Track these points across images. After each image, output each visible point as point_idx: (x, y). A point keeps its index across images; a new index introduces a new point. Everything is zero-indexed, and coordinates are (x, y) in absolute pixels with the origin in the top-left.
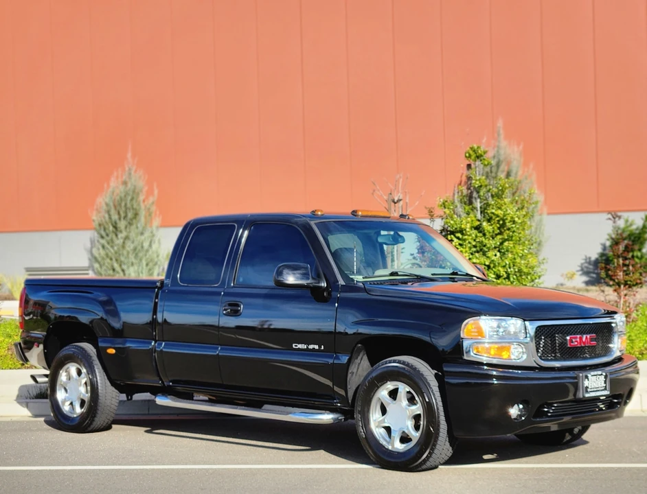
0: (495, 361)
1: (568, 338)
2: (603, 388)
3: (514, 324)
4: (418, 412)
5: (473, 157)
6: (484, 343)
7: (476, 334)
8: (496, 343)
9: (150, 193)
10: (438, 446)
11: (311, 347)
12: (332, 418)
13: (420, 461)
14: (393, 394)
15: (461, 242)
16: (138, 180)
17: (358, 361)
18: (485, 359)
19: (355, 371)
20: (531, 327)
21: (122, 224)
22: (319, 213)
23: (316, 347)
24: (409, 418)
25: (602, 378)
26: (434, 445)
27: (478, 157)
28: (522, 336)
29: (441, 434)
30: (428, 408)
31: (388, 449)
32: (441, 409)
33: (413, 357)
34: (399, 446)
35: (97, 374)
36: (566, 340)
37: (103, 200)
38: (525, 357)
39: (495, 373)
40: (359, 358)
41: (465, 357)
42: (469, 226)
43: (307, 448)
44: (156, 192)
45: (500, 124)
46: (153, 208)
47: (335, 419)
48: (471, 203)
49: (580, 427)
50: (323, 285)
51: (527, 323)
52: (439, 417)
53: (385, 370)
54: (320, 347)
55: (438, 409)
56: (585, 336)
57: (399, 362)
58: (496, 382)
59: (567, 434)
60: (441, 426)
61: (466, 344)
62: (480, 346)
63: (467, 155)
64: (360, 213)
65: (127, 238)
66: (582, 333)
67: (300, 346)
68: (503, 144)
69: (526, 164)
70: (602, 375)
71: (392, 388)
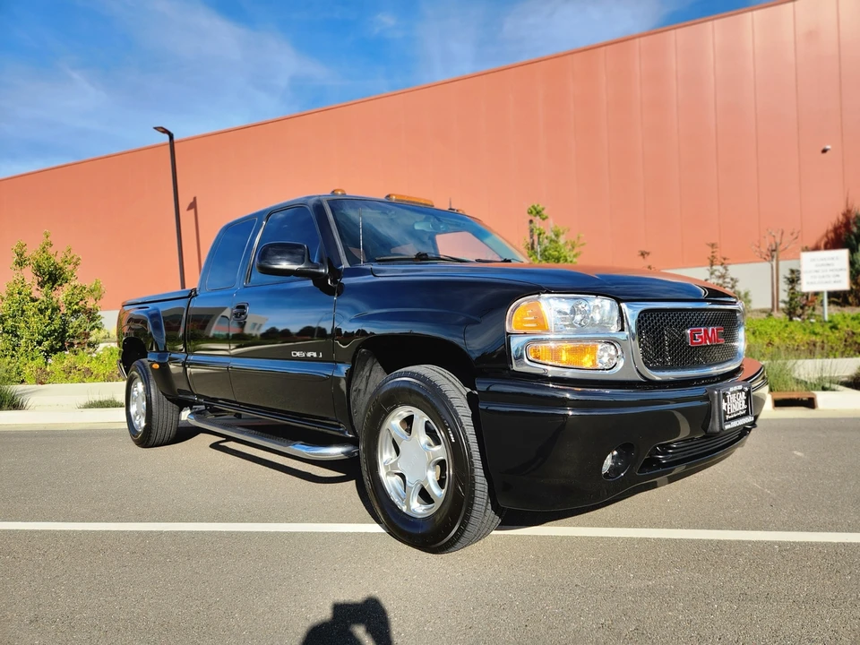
0: (569, 374)
1: (689, 332)
2: (744, 412)
3: (601, 308)
4: (442, 458)
5: (534, 213)
6: (547, 340)
7: (534, 325)
8: (570, 340)
10: (472, 520)
11: (309, 354)
12: (342, 453)
13: (446, 540)
14: (408, 421)
17: (366, 372)
18: (551, 372)
19: (362, 387)
20: (631, 312)
22: (339, 193)
23: (315, 355)
24: (428, 468)
26: (467, 518)
27: (538, 213)
28: (615, 328)
29: (477, 500)
30: (457, 449)
31: (401, 511)
32: (476, 455)
33: (435, 367)
34: (417, 508)
38: (621, 364)
39: (567, 395)
40: (367, 369)
41: (515, 368)
47: (345, 453)
50: (323, 271)
51: (623, 305)
52: (472, 471)
53: (395, 385)
54: (318, 354)
55: (470, 455)
56: (710, 329)
57: (412, 375)
58: (571, 413)
60: (478, 486)
61: (515, 343)
62: (541, 346)
63: (529, 212)
64: (394, 197)
66: (707, 324)
67: (298, 354)
71: (406, 415)
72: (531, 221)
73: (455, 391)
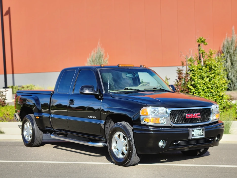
0: (152, 124)
2: (202, 135)
3: (162, 110)
4: (126, 144)
5: (200, 42)
7: (145, 114)
8: (153, 117)
9: (106, 56)
11: (94, 117)
12: (103, 145)
13: (127, 162)
14: (119, 135)
15: (194, 75)
17: (109, 123)
18: (149, 124)
19: (108, 127)
20: (169, 111)
22: (103, 66)
23: (95, 117)
24: (124, 146)
25: (201, 131)
26: (131, 157)
27: (202, 42)
29: (133, 152)
30: (129, 142)
31: (117, 157)
32: (133, 143)
33: (126, 122)
34: (121, 156)
35: (35, 126)
36: (185, 116)
37: (89, 60)
38: (166, 123)
39: (152, 129)
40: (109, 122)
41: (142, 123)
42: (196, 68)
43: (101, 155)
44: (108, 56)
45: (233, 28)
46: (107, 62)
48: (200, 59)
49: (203, 149)
50: (98, 93)
51: (167, 109)
52: (132, 146)
53: (116, 127)
54: (96, 117)
55: (132, 143)
56: (194, 114)
57: (120, 124)
58: (152, 133)
59: (198, 152)
60: (133, 149)
61: (141, 117)
62: (147, 118)
63: (198, 41)
64: (120, 65)
66: (193, 113)
67: (91, 117)
68: (235, 35)
70: (200, 129)
71: (119, 134)
72: (199, 45)
73: (129, 128)
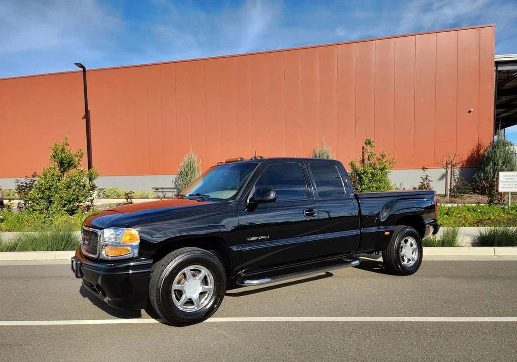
16: (195, 158)
21: (189, 173)
27: (370, 143)
37: (182, 164)
45: (324, 140)
46: (200, 167)
65: (191, 177)
68: (325, 146)
69: (332, 154)
